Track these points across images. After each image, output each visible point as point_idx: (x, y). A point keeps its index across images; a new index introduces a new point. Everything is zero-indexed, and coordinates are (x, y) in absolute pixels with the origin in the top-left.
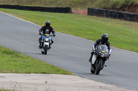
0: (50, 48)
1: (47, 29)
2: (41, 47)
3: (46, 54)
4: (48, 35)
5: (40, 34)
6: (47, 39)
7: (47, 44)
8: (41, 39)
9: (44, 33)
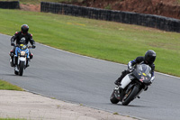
0: (27, 66)
1: (23, 37)
2: (13, 65)
3: (21, 75)
4: (24, 46)
5: (13, 45)
6: (23, 53)
7: (24, 59)
8: (13, 52)
9: (19, 43)
